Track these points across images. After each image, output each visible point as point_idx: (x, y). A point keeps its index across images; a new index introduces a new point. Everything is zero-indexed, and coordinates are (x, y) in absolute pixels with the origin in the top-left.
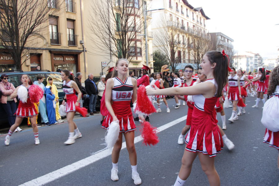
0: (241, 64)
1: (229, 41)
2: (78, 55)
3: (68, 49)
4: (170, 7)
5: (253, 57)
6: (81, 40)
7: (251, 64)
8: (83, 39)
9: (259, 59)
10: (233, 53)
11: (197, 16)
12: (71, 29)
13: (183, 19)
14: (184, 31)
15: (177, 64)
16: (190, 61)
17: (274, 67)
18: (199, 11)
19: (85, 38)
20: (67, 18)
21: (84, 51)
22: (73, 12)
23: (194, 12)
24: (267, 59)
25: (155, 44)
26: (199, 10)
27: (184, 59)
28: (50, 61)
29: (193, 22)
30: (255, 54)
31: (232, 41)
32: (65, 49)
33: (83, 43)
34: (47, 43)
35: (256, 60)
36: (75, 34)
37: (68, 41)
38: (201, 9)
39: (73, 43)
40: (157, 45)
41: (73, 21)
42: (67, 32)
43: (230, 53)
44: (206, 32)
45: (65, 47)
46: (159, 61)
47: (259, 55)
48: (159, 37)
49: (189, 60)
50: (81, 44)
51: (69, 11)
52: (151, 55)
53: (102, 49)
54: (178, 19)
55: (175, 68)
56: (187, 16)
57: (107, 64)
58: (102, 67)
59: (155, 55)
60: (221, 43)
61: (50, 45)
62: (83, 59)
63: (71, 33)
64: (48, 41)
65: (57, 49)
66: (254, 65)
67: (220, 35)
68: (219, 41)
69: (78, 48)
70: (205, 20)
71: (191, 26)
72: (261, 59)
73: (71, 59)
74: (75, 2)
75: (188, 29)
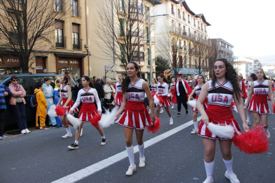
0: (240, 70)
1: (229, 47)
2: (83, 59)
3: (73, 52)
4: (173, 13)
5: (252, 63)
6: (86, 44)
7: (250, 70)
8: (87, 43)
9: (258, 65)
10: (233, 59)
11: (198, 22)
12: (76, 33)
13: (185, 25)
14: (186, 36)
15: (179, 69)
16: (192, 66)
17: (273, 73)
18: (201, 18)
19: (89, 42)
20: (73, 22)
21: (88, 54)
22: (78, 16)
23: (195, 18)
24: (266, 65)
25: (158, 49)
26: (200, 16)
27: (186, 64)
28: (55, 64)
29: (194, 28)
30: (254, 60)
31: (232, 47)
32: (70, 53)
33: (87, 47)
34: (53, 46)
35: (255, 66)
36: (80, 38)
37: (73, 45)
38: (202, 15)
39: (78, 46)
40: (160, 50)
41: (78, 25)
42: (72, 36)
43: (231, 59)
44: (207, 38)
45: (69, 51)
46: (161, 65)
47: (258, 61)
48: (162, 42)
49: (190, 65)
50: (86, 47)
51: (74, 16)
52: (154, 59)
53: (107, 53)
54: (180, 24)
55: (178, 73)
56: (189, 22)
57: (111, 68)
58: (105, 71)
59: (157, 60)
60: (222, 49)
61: (55, 48)
62: (87, 62)
63: (76, 36)
64: (53, 45)
65: (62, 52)
66: (253, 71)
67: (221, 42)
68: (220, 48)
69: (83, 51)
70: (206, 26)
71: (192, 32)
72: (260, 65)
73: (76, 62)
74: (81, 7)
75: (190, 34)
